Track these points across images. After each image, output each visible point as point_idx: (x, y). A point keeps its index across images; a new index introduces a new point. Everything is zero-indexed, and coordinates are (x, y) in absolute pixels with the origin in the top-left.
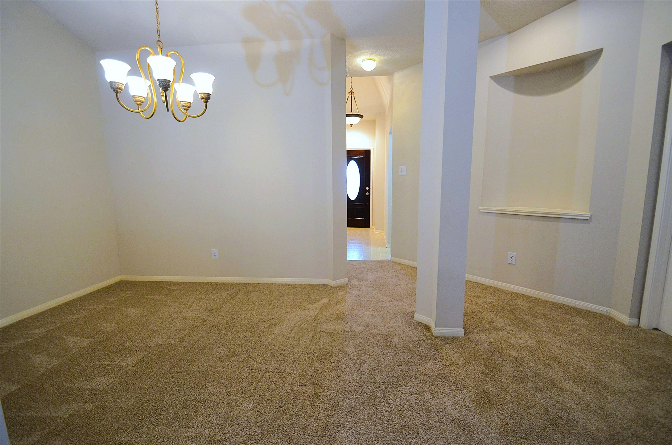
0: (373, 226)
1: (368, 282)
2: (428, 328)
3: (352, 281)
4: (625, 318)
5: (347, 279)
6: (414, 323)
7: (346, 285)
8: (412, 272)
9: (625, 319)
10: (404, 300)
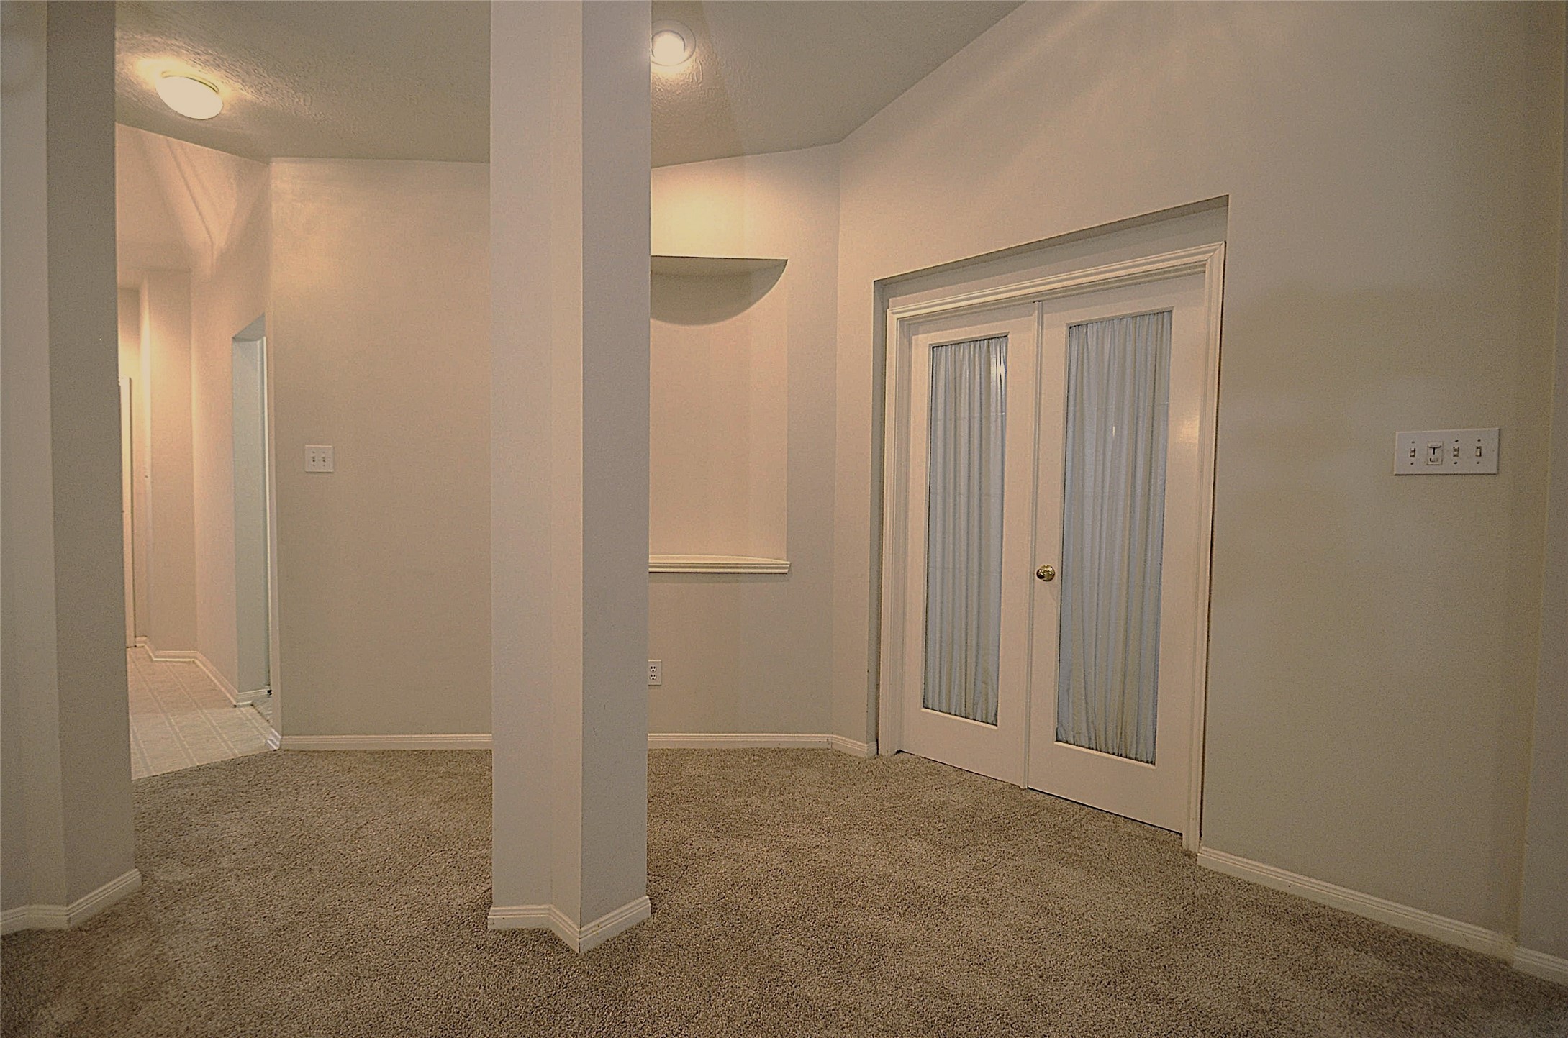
0: (138, 639)
1: (233, 857)
2: (548, 939)
3: (159, 874)
4: (860, 745)
5: (134, 875)
6: (497, 942)
7: (135, 900)
8: (383, 770)
9: (861, 748)
10: (414, 872)
